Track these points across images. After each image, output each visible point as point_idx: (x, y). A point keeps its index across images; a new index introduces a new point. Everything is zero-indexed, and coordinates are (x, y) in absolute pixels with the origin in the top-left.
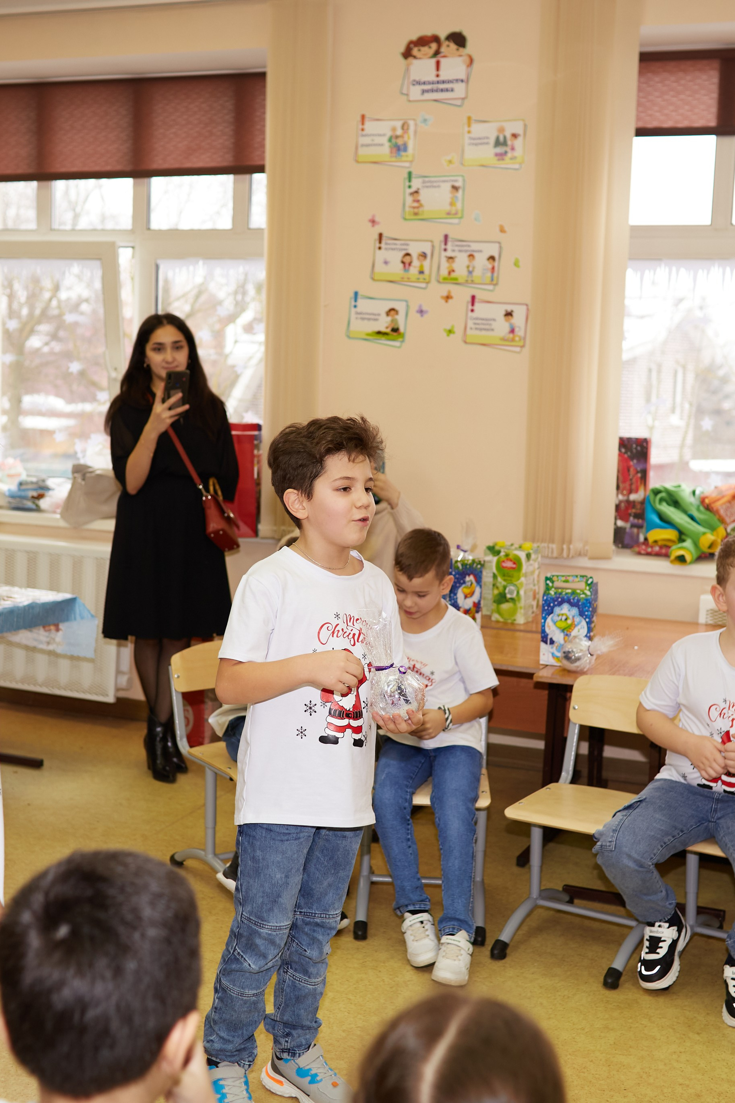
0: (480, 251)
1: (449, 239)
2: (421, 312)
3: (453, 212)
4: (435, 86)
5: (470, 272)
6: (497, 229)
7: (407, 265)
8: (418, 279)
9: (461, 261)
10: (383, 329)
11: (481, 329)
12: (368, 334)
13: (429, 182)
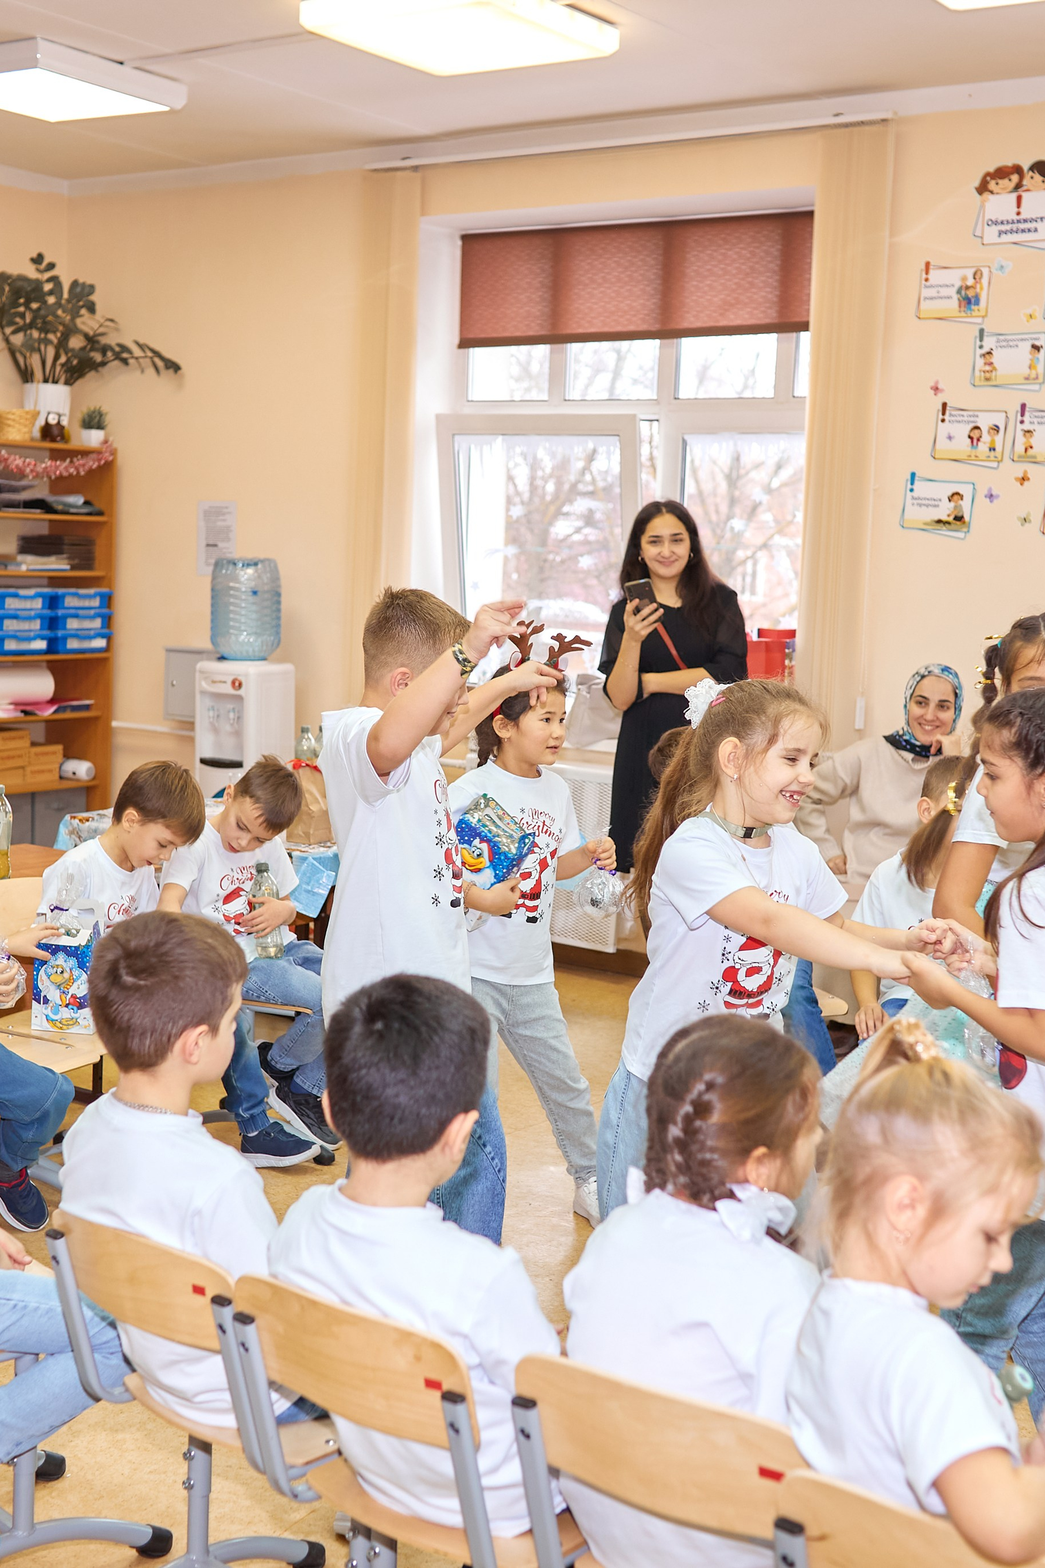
1: (1027, 409)
2: (991, 496)
3: (1033, 375)
4: (1015, 227)
7: (975, 441)
8: (989, 457)
10: (944, 518)
12: (926, 524)
13: (1005, 340)
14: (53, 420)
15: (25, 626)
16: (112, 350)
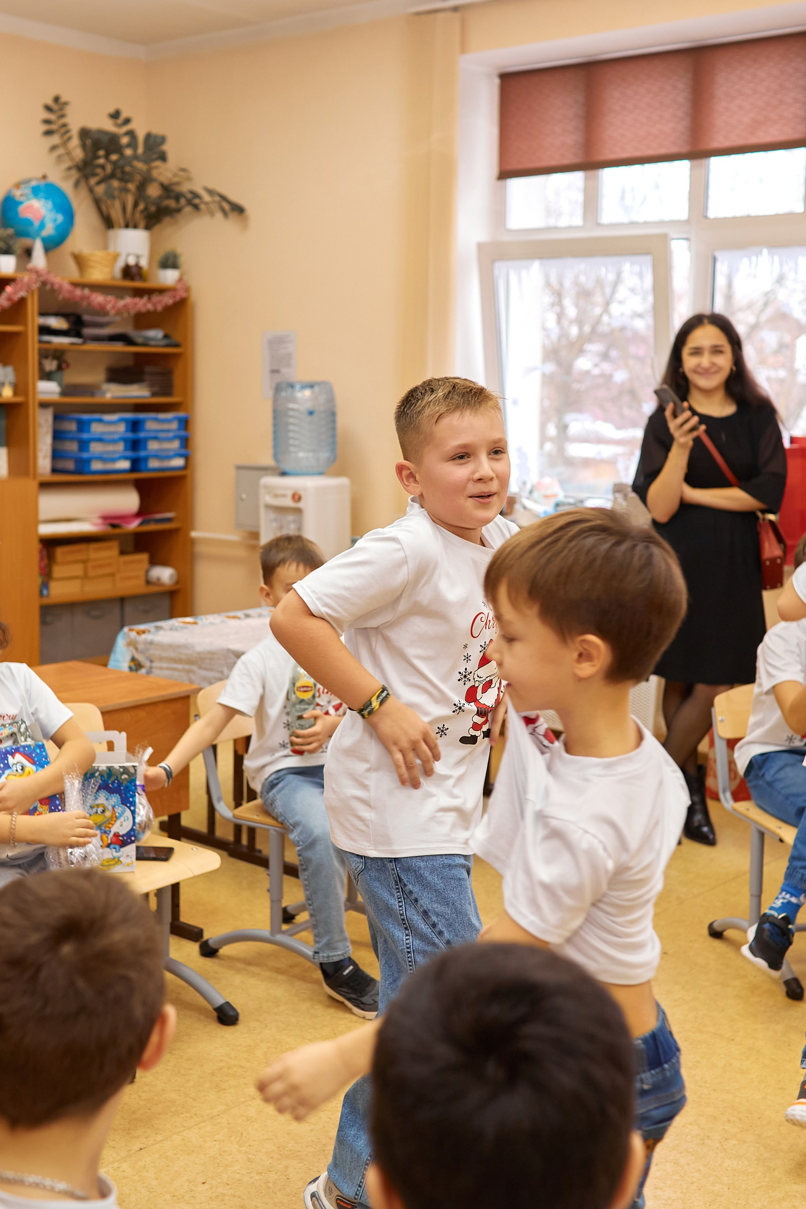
14: (132, 261)
15: (110, 448)
16: (185, 197)
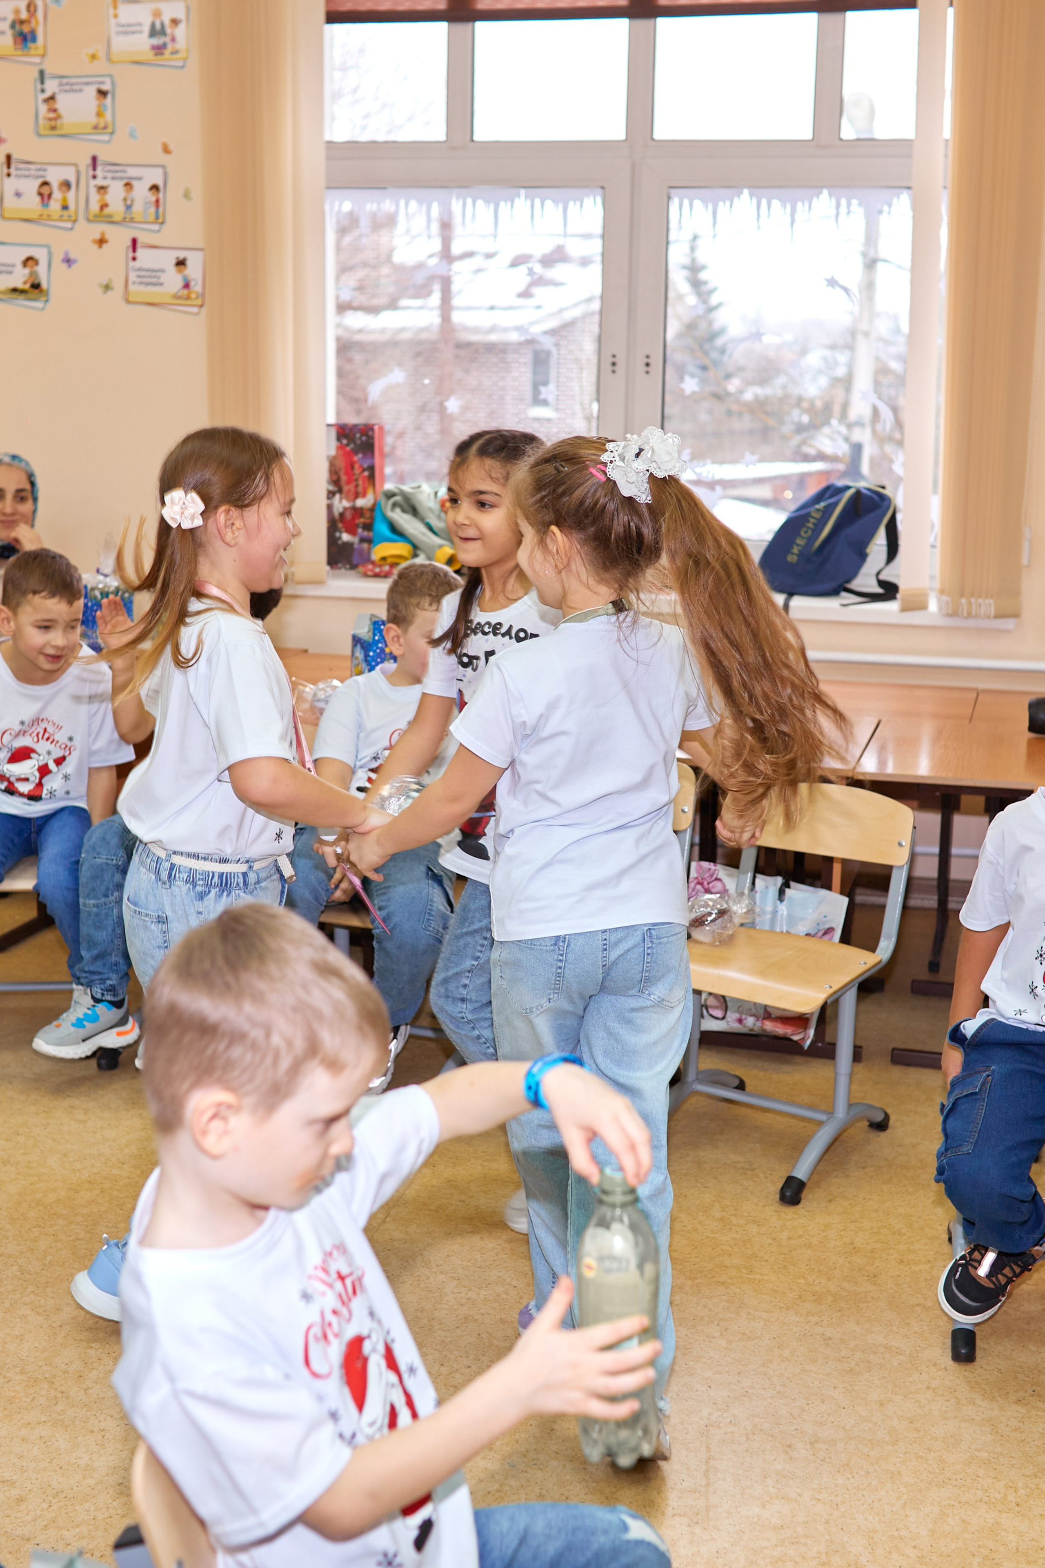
0: (140, 179)
1: (99, 163)
2: (68, 261)
3: (102, 125)
5: (129, 207)
6: (160, 149)
7: (46, 198)
8: (62, 216)
9: (116, 192)
10: (20, 285)
11: (147, 284)
13: (67, 84)
